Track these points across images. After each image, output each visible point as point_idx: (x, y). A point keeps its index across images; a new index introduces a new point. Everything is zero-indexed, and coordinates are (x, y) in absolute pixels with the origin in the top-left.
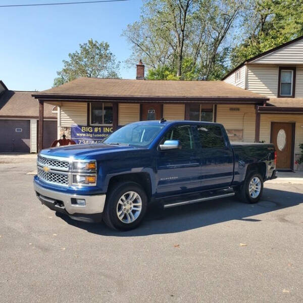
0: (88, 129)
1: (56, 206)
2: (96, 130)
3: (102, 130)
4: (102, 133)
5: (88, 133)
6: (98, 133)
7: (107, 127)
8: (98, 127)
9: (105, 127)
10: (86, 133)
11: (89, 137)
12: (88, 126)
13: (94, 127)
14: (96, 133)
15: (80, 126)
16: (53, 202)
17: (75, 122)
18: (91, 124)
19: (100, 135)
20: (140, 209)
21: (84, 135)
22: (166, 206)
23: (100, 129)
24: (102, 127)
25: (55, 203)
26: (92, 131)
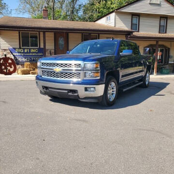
0: (20, 50)
1: (69, 94)
2: (26, 51)
4: (30, 52)
5: (20, 52)
6: (27, 53)
9: (32, 49)
10: (19, 52)
11: (21, 55)
12: (20, 48)
13: (24, 49)
14: (26, 53)
15: (15, 49)
16: (66, 91)
17: (11, 46)
18: (22, 47)
19: (29, 54)
20: (115, 93)
21: (18, 54)
22: (124, 90)
23: (28, 50)
24: (30, 49)
25: (68, 92)
26: (23, 51)
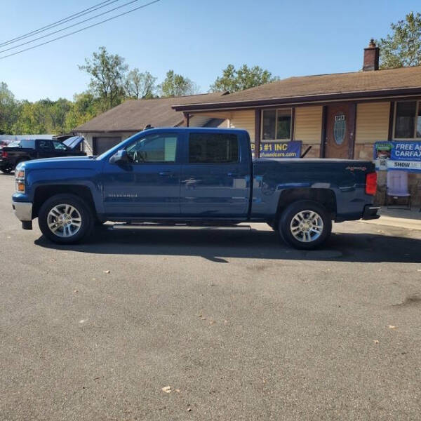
2: (266, 147)
3: (273, 147)
4: (273, 151)
6: (269, 151)
7: (279, 143)
8: (269, 144)
9: (277, 143)
13: (264, 145)
18: (262, 140)
23: (270, 146)
24: (273, 144)
